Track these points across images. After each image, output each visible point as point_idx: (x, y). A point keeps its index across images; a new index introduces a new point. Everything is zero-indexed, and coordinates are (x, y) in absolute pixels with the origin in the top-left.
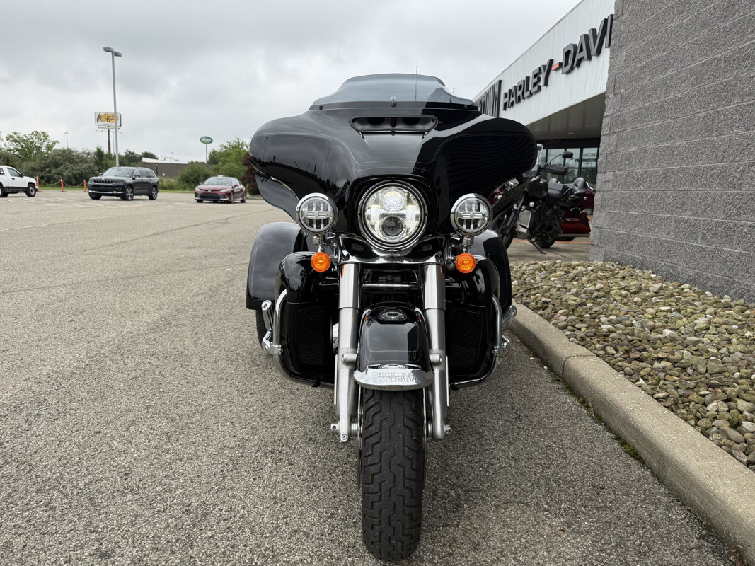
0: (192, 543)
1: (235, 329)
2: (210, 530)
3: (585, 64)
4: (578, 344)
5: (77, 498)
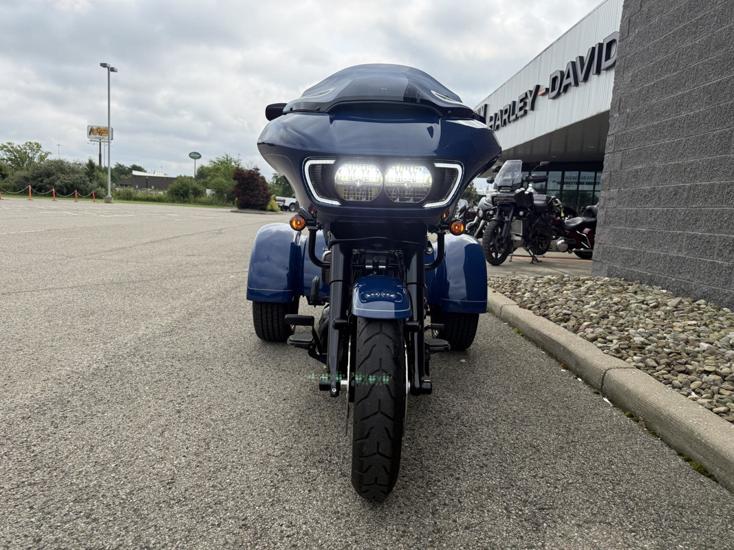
3: (572, 90)
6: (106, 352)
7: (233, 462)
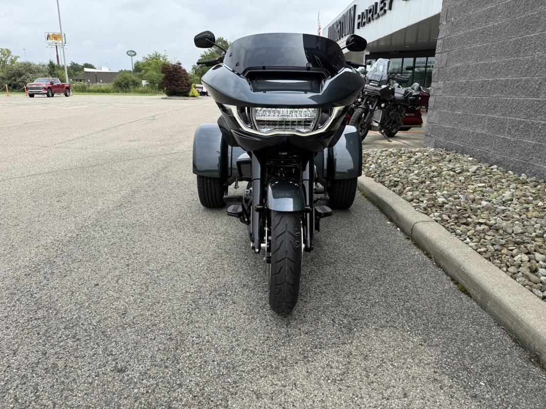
0: (178, 360)
1: (177, 205)
2: (188, 351)
4: (422, 212)
5: (93, 332)
6: (76, 224)
7: (164, 298)
